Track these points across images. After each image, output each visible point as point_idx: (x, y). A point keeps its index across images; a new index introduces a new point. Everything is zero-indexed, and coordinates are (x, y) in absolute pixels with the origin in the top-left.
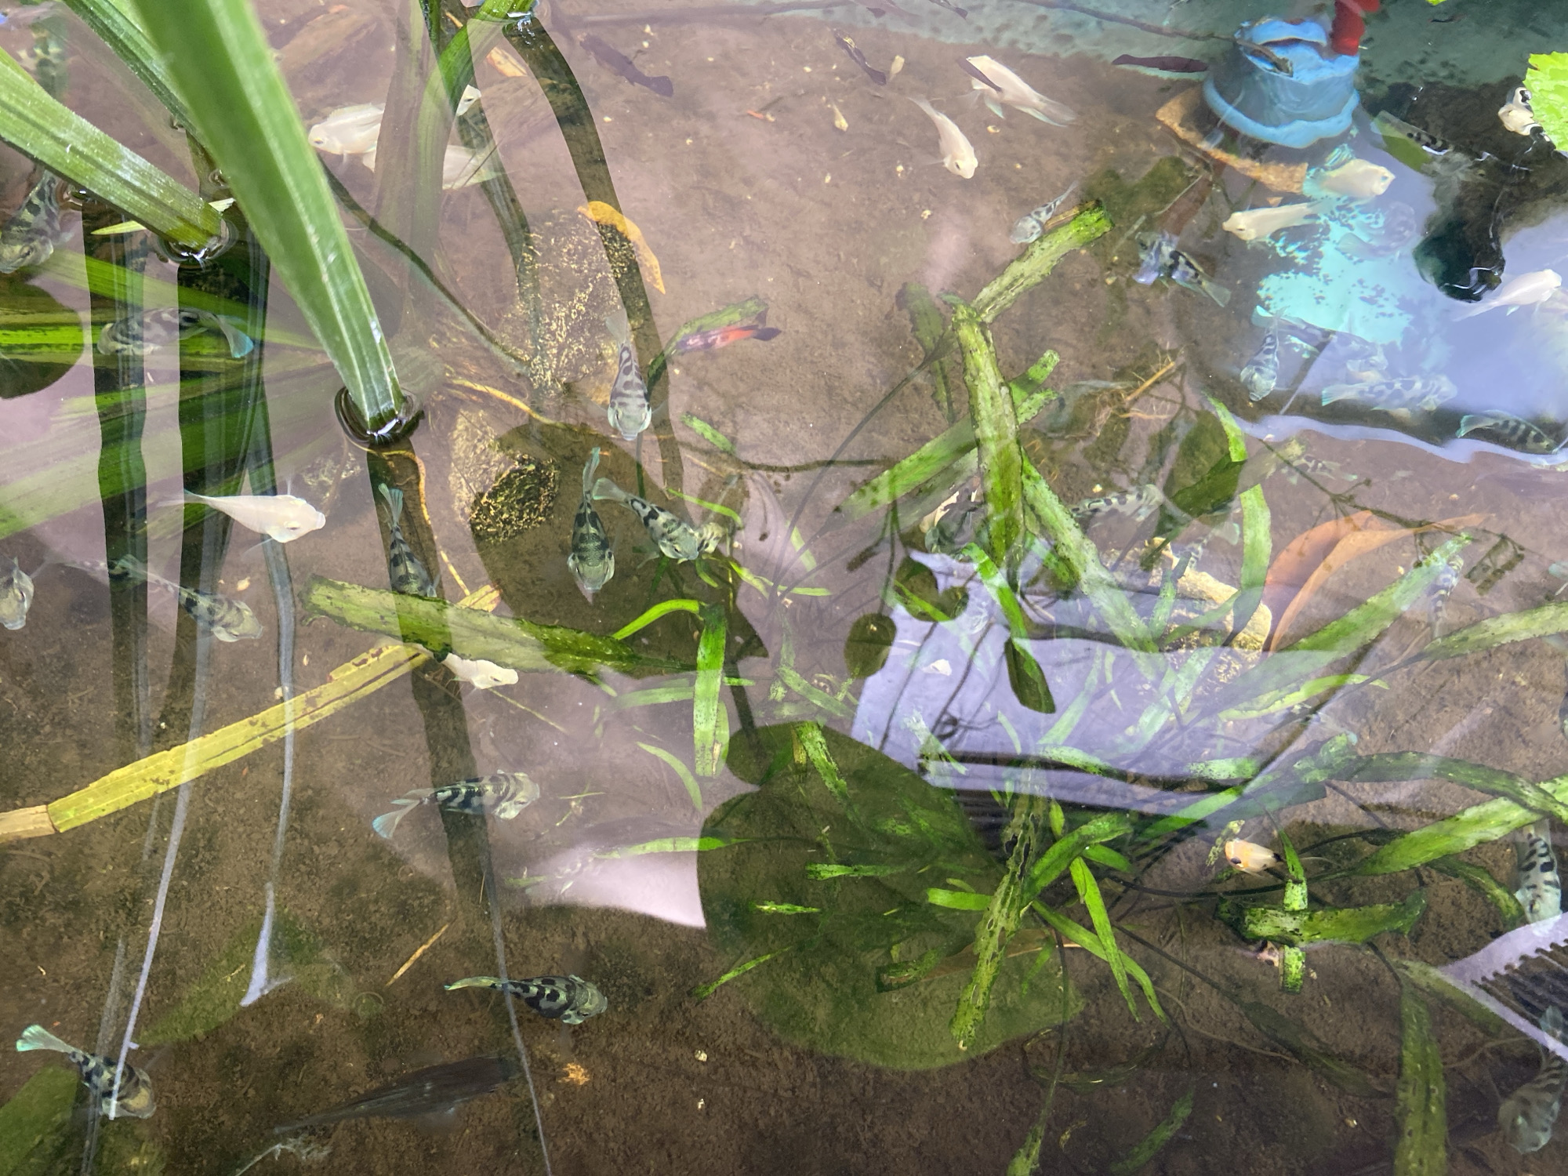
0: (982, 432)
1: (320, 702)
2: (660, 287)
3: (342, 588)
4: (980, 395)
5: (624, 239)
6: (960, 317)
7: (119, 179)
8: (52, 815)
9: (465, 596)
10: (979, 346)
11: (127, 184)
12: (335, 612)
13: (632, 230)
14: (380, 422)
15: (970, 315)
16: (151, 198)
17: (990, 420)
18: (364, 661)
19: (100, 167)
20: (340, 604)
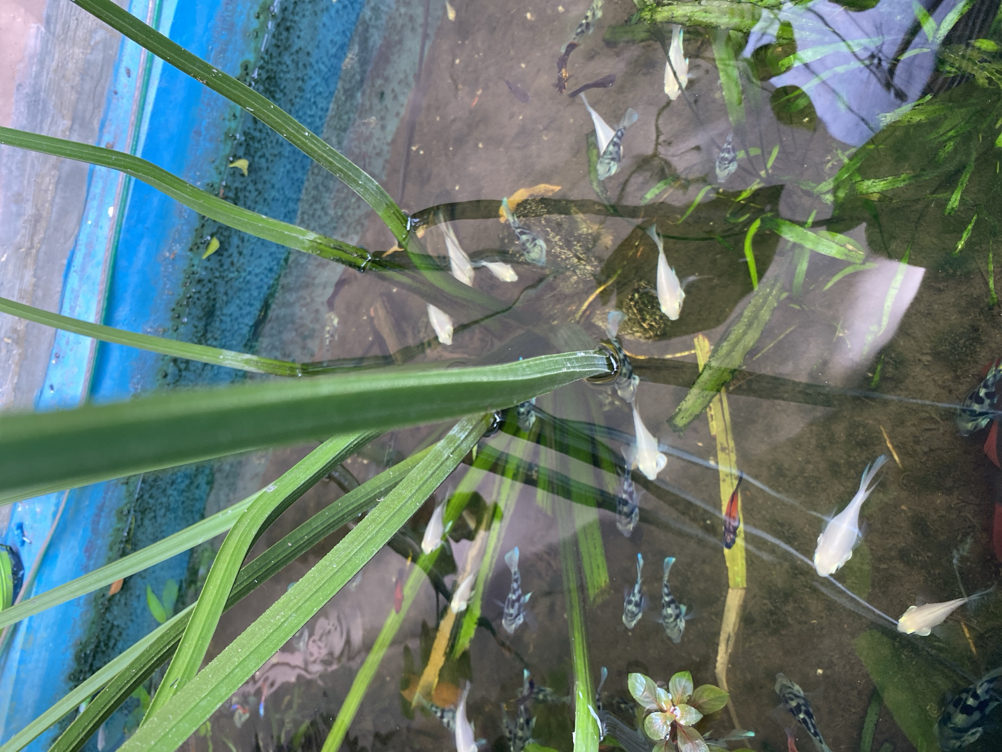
0: (724, 24)
1: (725, 445)
2: (557, 188)
3: (680, 410)
4: (701, 19)
5: (526, 201)
6: (648, 17)
7: (464, 440)
8: (736, 587)
9: (695, 354)
10: (671, 10)
11: (466, 437)
12: (691, 418)
13: (521, 195)
14: (610, 365)
15: (650, 10)
16: (472, 431)
17: (718, 17)
18: (712, 416)
19: (459, 446)
20: (688, 414)
